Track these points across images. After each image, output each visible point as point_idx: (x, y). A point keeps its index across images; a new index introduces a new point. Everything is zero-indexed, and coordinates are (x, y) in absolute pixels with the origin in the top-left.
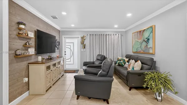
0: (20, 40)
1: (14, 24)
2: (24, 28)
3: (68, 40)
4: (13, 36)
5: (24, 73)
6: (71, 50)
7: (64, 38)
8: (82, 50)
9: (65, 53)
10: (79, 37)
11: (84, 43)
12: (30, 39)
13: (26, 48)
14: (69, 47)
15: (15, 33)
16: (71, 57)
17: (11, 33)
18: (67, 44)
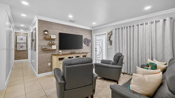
0: (46, 40)
1: (41, 32)
2: (47, 33)
3: (98, 38)
4: (41, 39)
5: (49, 60)
6: (100, 47)
7: (95, 35)
8: (109, 47)
9: (96, 49)
10: (105, 34)
11: (111, 40)
12: (54, 39)
13: (51, 45)
14: (99, 44)
15: (42, 37)
16: (100, 53)
17: (39, 37)
18: (97, 41)
